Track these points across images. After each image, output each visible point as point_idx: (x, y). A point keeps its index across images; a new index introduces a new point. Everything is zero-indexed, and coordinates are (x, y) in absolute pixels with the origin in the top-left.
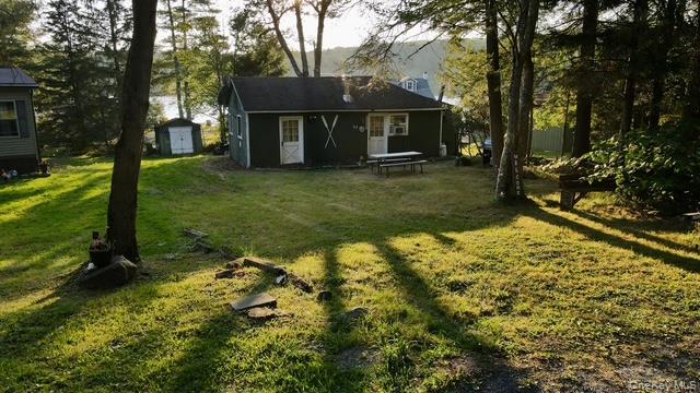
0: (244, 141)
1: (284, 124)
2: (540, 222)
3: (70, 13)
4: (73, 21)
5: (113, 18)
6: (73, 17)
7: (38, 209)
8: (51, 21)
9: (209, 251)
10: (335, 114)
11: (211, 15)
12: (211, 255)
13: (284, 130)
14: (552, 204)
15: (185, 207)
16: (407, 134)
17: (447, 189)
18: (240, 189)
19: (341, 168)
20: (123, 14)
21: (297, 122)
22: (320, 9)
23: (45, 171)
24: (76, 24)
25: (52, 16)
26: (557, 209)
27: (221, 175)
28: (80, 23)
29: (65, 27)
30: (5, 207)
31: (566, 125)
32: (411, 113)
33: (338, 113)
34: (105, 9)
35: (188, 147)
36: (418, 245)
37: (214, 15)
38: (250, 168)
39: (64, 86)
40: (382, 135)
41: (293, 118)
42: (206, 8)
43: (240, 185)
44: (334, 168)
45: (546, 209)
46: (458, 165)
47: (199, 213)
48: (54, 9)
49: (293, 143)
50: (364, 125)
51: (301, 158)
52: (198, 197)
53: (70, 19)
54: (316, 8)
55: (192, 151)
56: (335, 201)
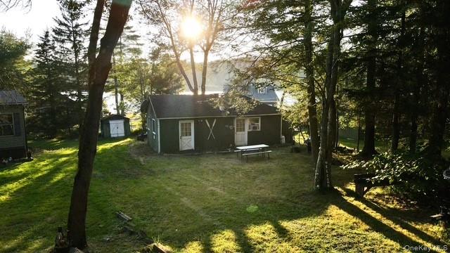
0: (156, 135)
1: (182, 124)
2: (342, 212)
3: (50, 50)
4: (51, 55)
5: (77, 53)
6: (52, 53)
7: (24, 190)
8: (38, 55)
9: (132, 233)
10: (214, 118)
11: (137, 47)
12: (133, 237)
13: (182, 129)
14: (350, 193)
15: (118, 190)
16: (259, 130)
17: (284, 174)
18: (154, 172)
19: (218, 154)
20: (83, 50)
21: (190, 124)
22: (205, 48)
23: (29, 156)
24: (53, 57)
25: (39, 52)
26: (352, 199)
27: (142, 159)
28: (56, 56)
29: (47, 59)
30: (4, 188)
31: (360, 128)
32: (262, 117)
33: (216, 118)
34: (72, 48)
35: (121, 132)
36: (264, 233)
37: (140, 47)
38: (161, 154)
39: (44, 95)
40: (244, 130)
41: (188, 122)
42: (135, 42)
43: (154, 169)
44: (213, 154)
45: (346, 198)
46: (292, 152)
47: (127, 196)
48: (40, 48)
49: (187, 137)
50: (233, 125)
51: (192, 146)
52: (127, 180)
53: (50, 54)
54: (203, 48)
55: (123, 135)
56: (214, 186)
